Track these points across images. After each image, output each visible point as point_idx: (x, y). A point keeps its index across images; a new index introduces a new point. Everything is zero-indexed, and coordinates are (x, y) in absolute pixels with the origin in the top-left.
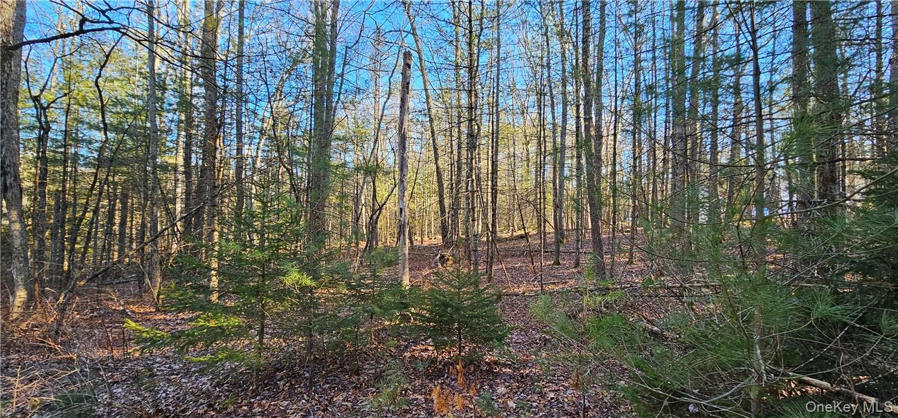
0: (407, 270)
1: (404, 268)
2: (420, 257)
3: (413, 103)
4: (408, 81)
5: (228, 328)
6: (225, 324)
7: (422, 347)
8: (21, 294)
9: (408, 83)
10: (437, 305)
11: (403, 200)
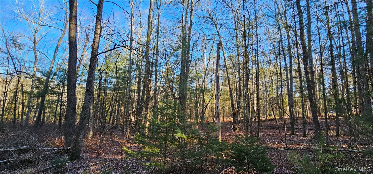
0: (220, 133)
1: (219, 132)
2: (225, 127)
3: (221, 62)
4: (219, 54)
5: (155, 153)
6: (154, 151)
7: (229, 170)
8: (91, 133)
9: (219, 55)
10: (237, 151)
11: (218, 103)
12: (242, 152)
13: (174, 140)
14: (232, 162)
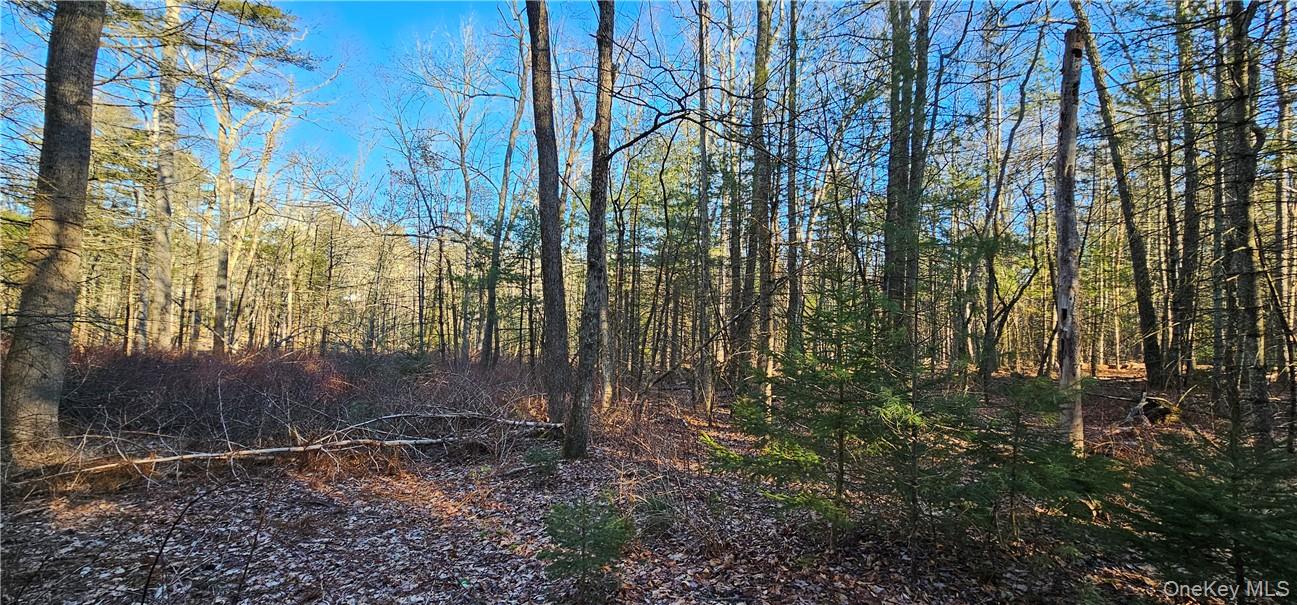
0: (1079, 421)
1: (1072, 418)
2: (1104, 401)
3: (1086, 116)
4: (1075, 80)
6: (802, 459)
7: (1126, 574)
8: (608, 390)
9: (1077, 85)
10: (1173, 502)
11: (1068, 295)
12: (1204, 507)
13: (873, 430)
14: (1141, 545)
